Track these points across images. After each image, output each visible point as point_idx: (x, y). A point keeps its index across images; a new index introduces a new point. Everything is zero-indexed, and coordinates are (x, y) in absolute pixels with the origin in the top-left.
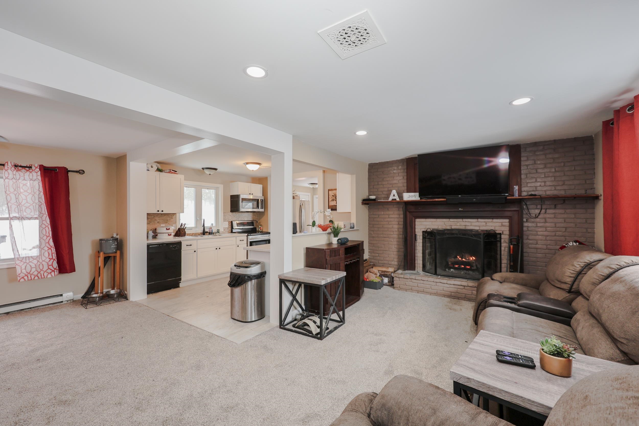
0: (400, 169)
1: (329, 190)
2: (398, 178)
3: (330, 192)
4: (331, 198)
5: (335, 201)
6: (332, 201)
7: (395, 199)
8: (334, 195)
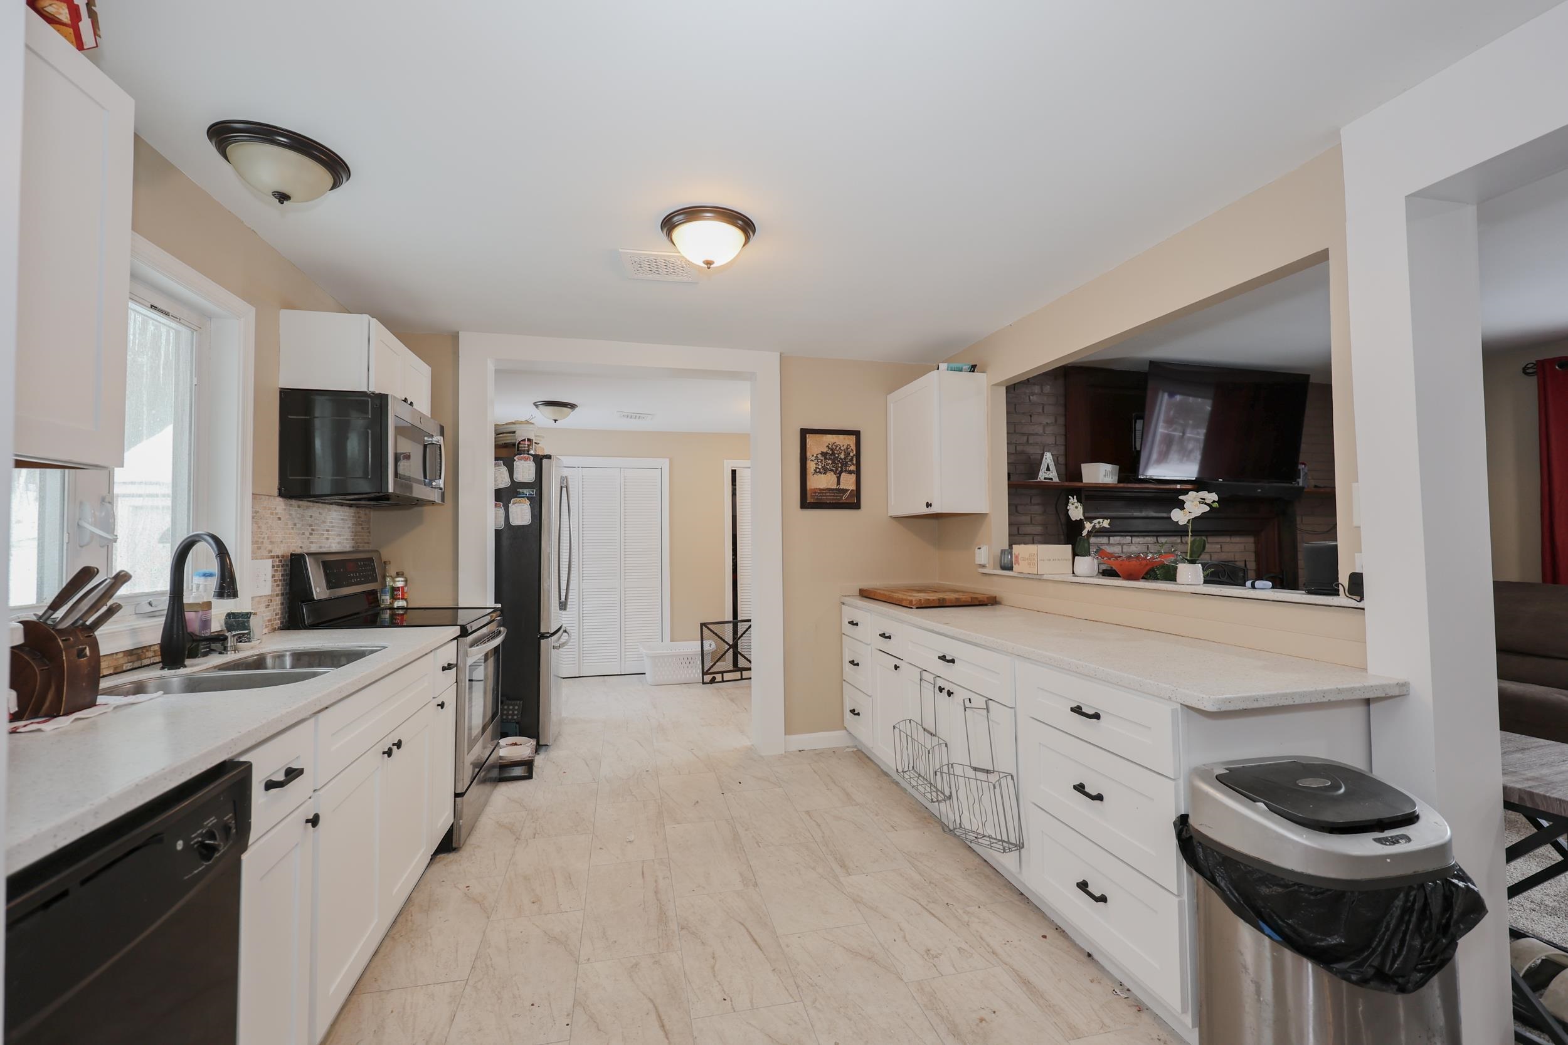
1: (804, 433)
2: (1045, 420)
3: (811, 439)
4: (816, 464)
5: (832, 473)
6: (820, 472)
7: (1051, 479)
8: (827, 453)
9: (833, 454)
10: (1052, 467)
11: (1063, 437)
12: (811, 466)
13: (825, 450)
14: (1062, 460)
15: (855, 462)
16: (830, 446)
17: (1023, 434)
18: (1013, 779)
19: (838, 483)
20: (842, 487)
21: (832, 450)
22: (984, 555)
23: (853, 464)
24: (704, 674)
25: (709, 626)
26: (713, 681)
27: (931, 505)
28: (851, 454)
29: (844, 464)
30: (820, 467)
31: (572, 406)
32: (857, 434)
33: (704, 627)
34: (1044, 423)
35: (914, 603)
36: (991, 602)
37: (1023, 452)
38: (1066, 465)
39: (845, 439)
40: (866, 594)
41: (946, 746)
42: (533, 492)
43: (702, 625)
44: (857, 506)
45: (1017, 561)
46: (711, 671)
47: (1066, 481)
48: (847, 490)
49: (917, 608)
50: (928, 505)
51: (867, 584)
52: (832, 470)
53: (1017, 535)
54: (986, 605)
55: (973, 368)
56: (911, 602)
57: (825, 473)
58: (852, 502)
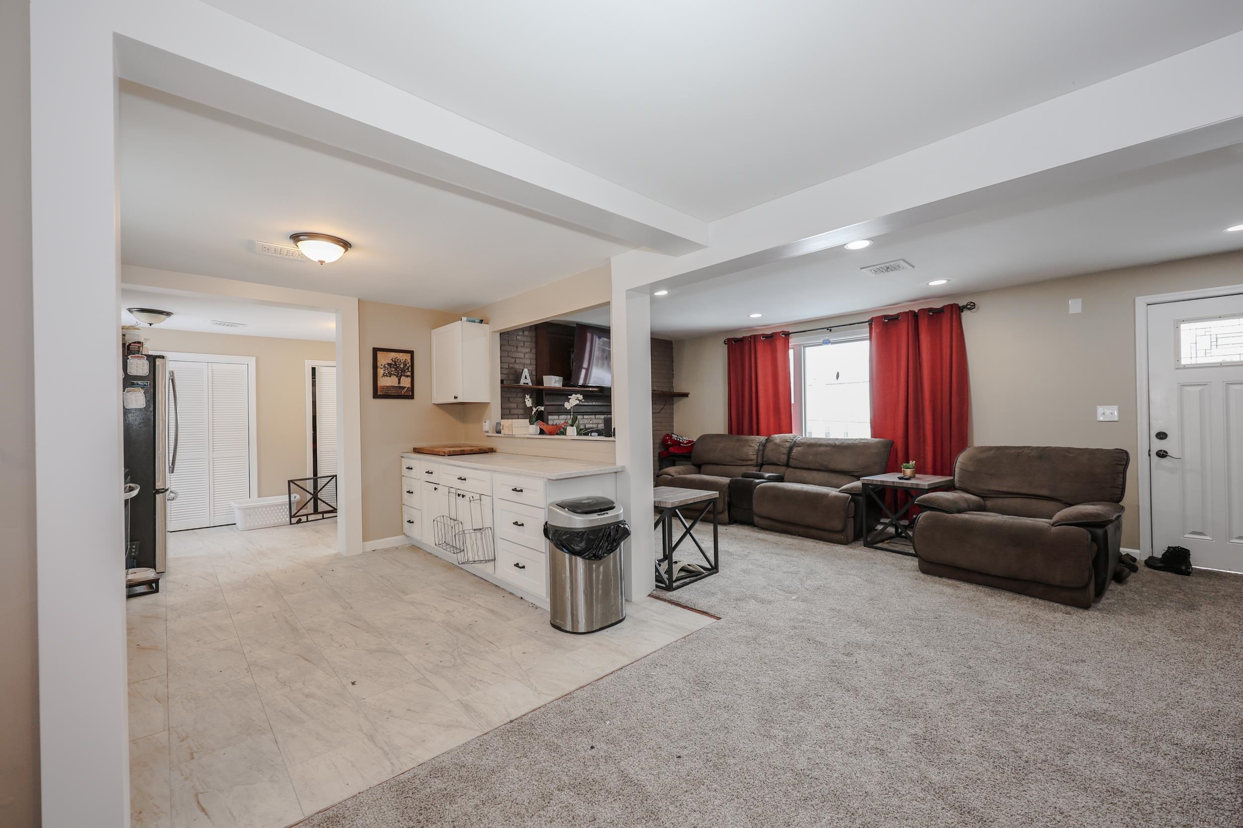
0: (527, 336)
1: (376, 351)
2: (524, 350)
4: (384, 370)
5: (395, 376)
6: (386, 376)
7: (527, 384)
8: (391, 364)
9: (396, 364)
10: (528, 377)
11: (535, 360)
12: (381, 372)
13: (390, 362)
14: (534, 373)
15: (410, 370)
16: (394, 360)
17: (512, 357)
18: (491, 529)
19: (399, 383)
20: (401, 385)
21: (395, 362)
22: (487, 426)
23: (409, 371)
24: (291, 517)
25: (295, 482)
26: (299, 522)
27: (457, 398)
28: (408, 365)
29: (403, 371)
30: (387, 372)
31: (168, 314)
32: (412, 353)
33: (291, 483)
34: (524, 351)
35: (446, 453)
36: (491, 451)
37: (512, 368)
38: (536, 376)
39: (403, 355)
40: (417, 451)
41: (462, 524)
42: (147, 383)
43: (289, 482)
44: (412, 397)
45: (503, 428)
46: (297, 514)
47: (537, 385)
48: (404, 388)
49: (448, 456)
50: (455, 398)
51: (417, 445)
52: (395, 375)
53: (506, 414)
54: (488, 453)
55: (481, 321)
56: (445, 452)
57: (390, 376)
58: (409, 395)
